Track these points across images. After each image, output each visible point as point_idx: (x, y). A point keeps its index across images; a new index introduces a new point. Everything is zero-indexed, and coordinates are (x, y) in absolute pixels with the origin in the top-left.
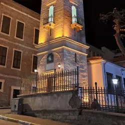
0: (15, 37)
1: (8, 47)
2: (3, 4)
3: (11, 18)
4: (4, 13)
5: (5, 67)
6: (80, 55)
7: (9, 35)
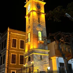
0: (20, 48)
1: (16, 54)
2: (12, 33)
3: (17, 39)
4: (13, 37)
5: (16, 64)
6: (44, 56)
7: (16, 48)
